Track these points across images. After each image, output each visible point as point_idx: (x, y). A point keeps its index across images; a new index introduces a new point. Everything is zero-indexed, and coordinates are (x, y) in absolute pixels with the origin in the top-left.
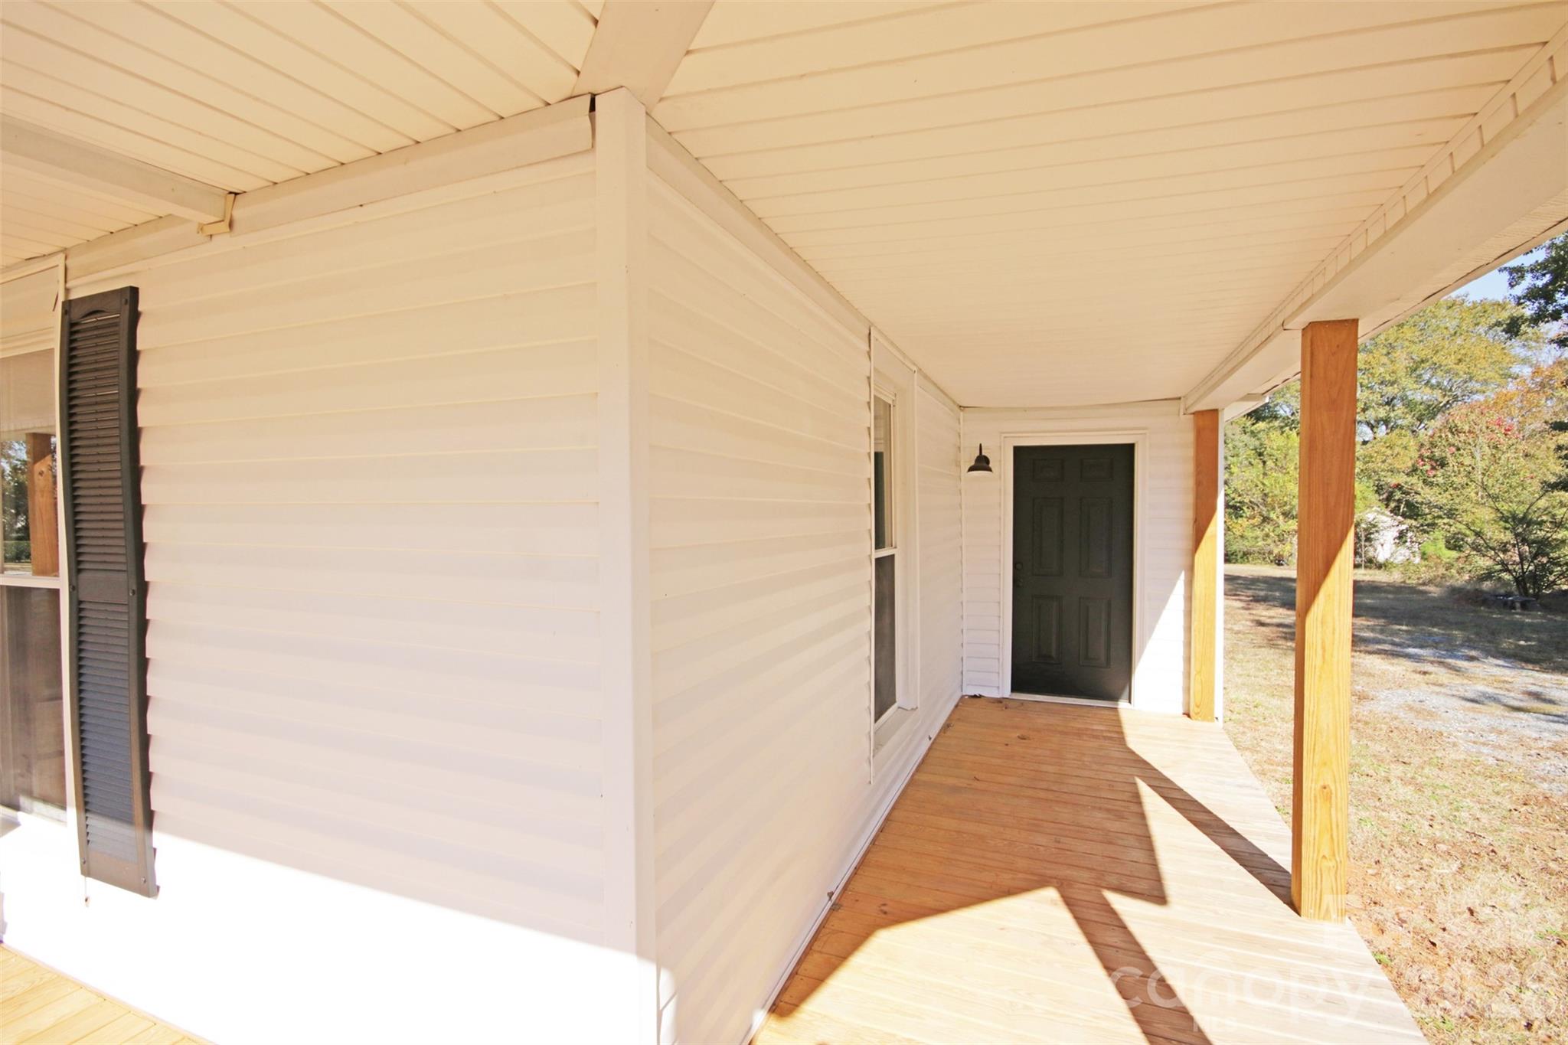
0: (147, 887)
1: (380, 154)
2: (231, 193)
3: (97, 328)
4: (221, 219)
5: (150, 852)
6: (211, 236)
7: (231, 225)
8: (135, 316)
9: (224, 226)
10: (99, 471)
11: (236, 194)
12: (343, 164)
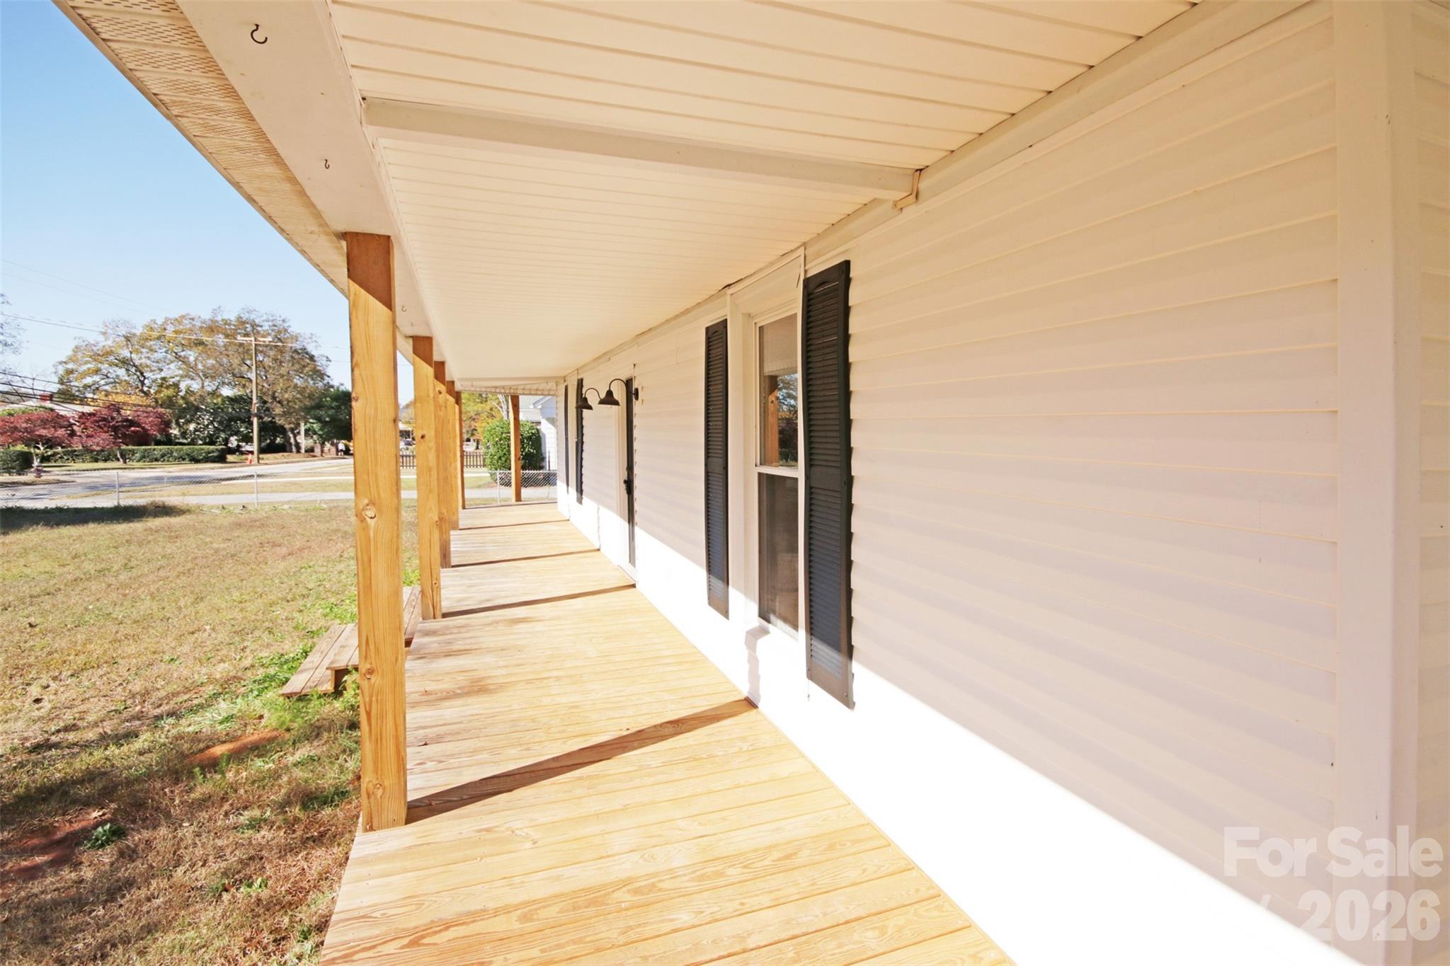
0: (846, 699)
1: (1050, 92)
2: (917, 170)
3: (825, 294)
4: (908, 194)
5: (850, 676)
6: (902, 209)
7: (917, 197)
8: (848, 281)
9: (912, 198)
10: (824, 395)
11: (921, 170)
12: (1013, 114)
